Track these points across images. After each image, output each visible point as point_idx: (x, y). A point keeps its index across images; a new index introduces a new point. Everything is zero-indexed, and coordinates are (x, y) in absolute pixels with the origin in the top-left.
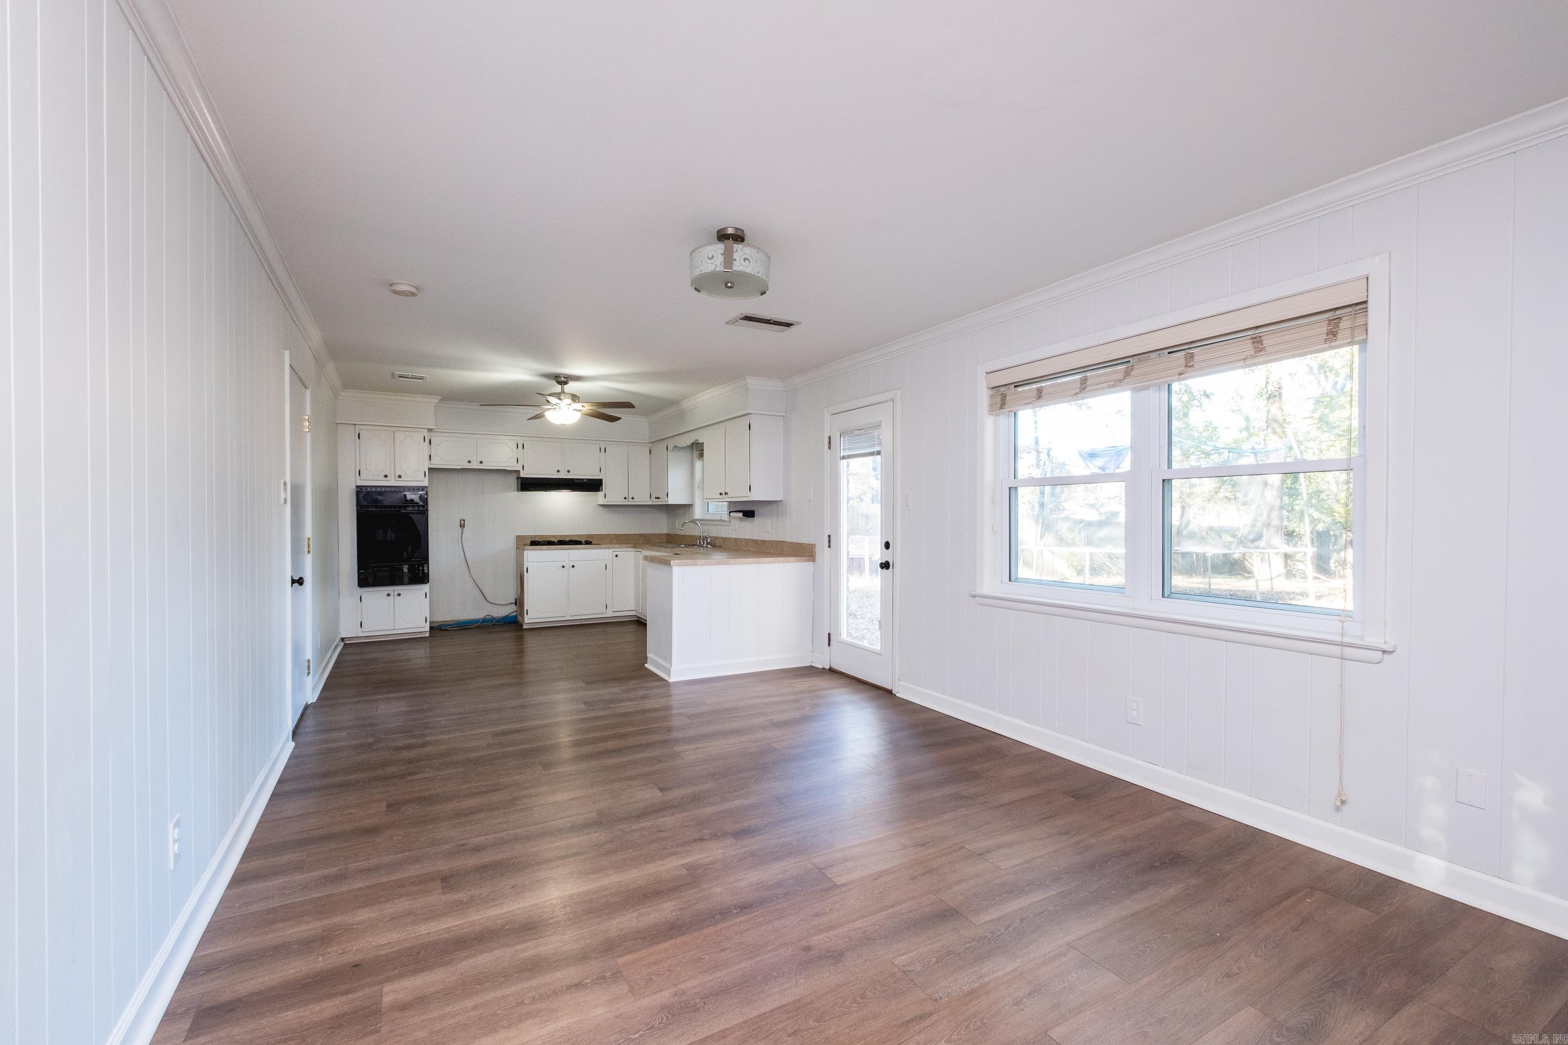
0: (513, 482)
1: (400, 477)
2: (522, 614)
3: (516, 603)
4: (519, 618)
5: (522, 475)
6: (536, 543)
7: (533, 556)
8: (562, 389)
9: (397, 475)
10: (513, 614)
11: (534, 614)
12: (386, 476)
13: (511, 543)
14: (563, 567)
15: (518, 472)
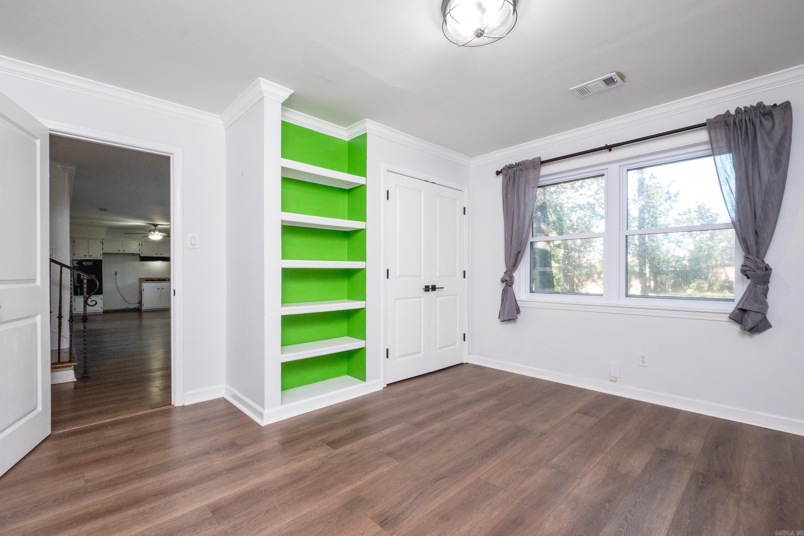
0: (138, 258)
1: (91, 256)
2: (141, 307)
3: (139, 303)
4: (140, 308)
5: (141, 255)
6: (147, 280)
7: (145, 285)
8: (155, 228)
9: (89, 255)
10: (137, 307)
11: (146, 305)
12: (85, 256)
13: (137, 281)
14: (159, 289)
15: (140, 254)
